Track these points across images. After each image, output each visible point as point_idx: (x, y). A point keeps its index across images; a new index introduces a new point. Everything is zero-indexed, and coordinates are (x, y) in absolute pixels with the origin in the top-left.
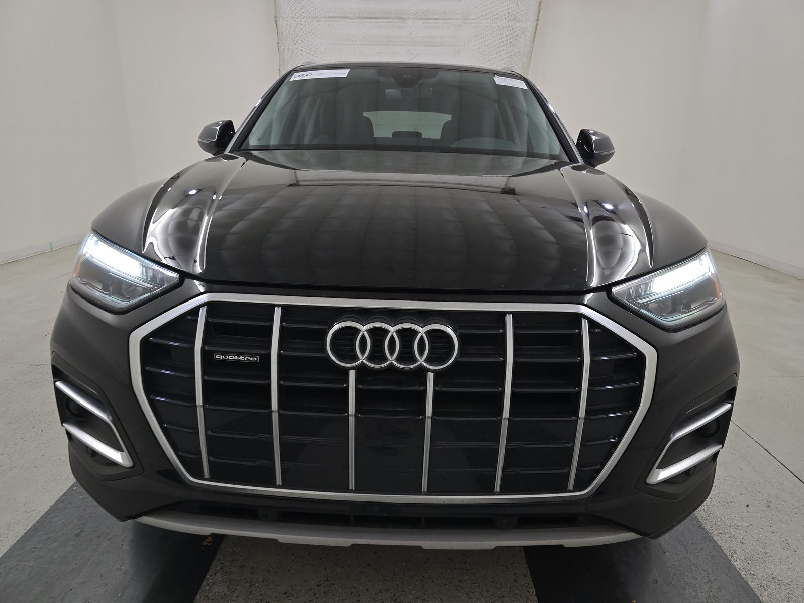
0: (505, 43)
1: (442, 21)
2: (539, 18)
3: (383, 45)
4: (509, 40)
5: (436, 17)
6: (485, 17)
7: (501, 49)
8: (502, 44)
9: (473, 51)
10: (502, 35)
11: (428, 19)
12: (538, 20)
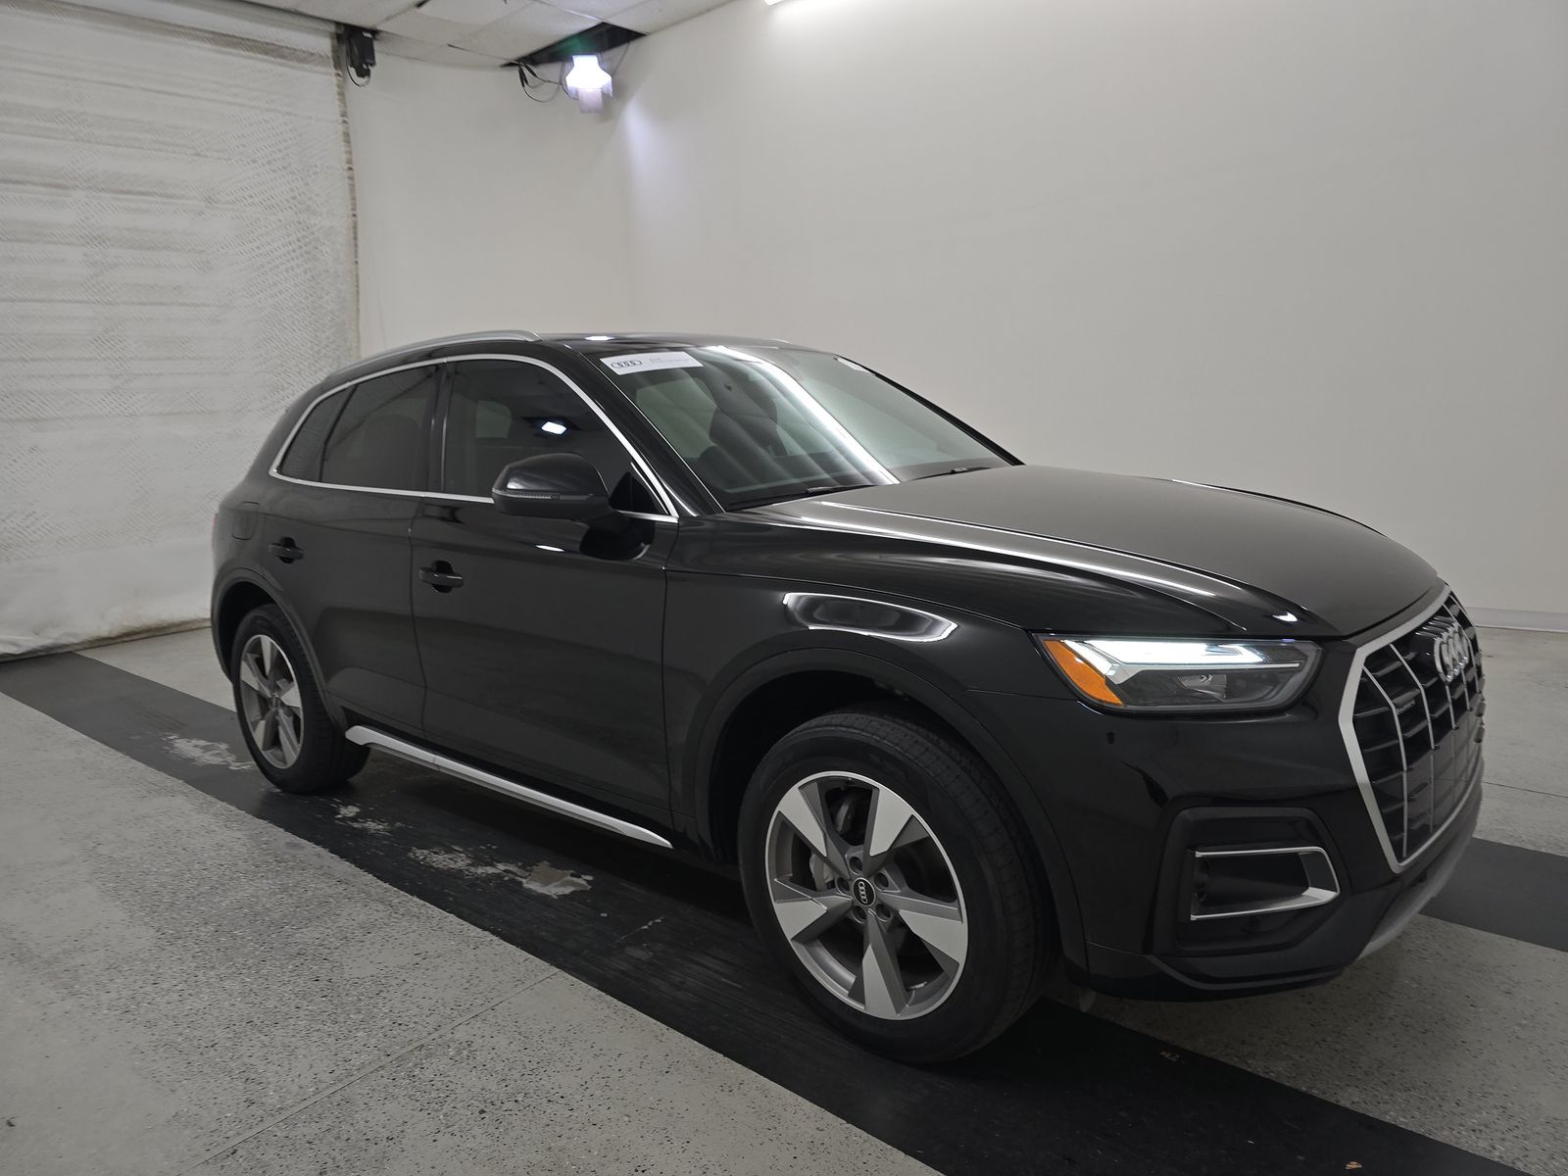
0: (298, 252)
1: (159, 199)
2: (358, 212)
3: (19, 240)
4: (305, 248)
5: (143, 189)
6: (250, 200)
7: (293, 263)
8: (293, 255)
9: (237, 264)
10: (291, 239)
11: (122, 192)
12: (354, 215)
